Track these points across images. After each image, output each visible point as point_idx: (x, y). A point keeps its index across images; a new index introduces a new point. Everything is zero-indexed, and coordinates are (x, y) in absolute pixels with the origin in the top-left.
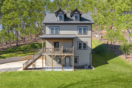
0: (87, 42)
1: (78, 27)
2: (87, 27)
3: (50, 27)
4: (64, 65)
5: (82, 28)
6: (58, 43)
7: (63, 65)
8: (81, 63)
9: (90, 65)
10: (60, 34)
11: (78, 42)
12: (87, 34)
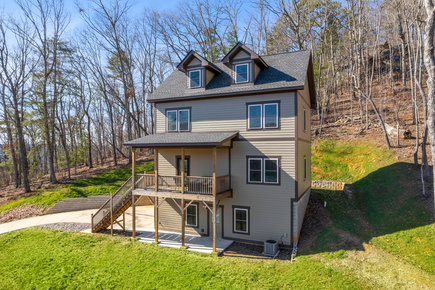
0: (280, 158)
1: (247, 104)
2: (279, 102)
3: (166, 110)
4: (206, 232)
5: (263, 107)
6: (188, 158)
7: (203, 231)
8: (257, 230)
9: (292, 244)
10: (193, 130)
11: (248, 157)
12: (279, 128)
